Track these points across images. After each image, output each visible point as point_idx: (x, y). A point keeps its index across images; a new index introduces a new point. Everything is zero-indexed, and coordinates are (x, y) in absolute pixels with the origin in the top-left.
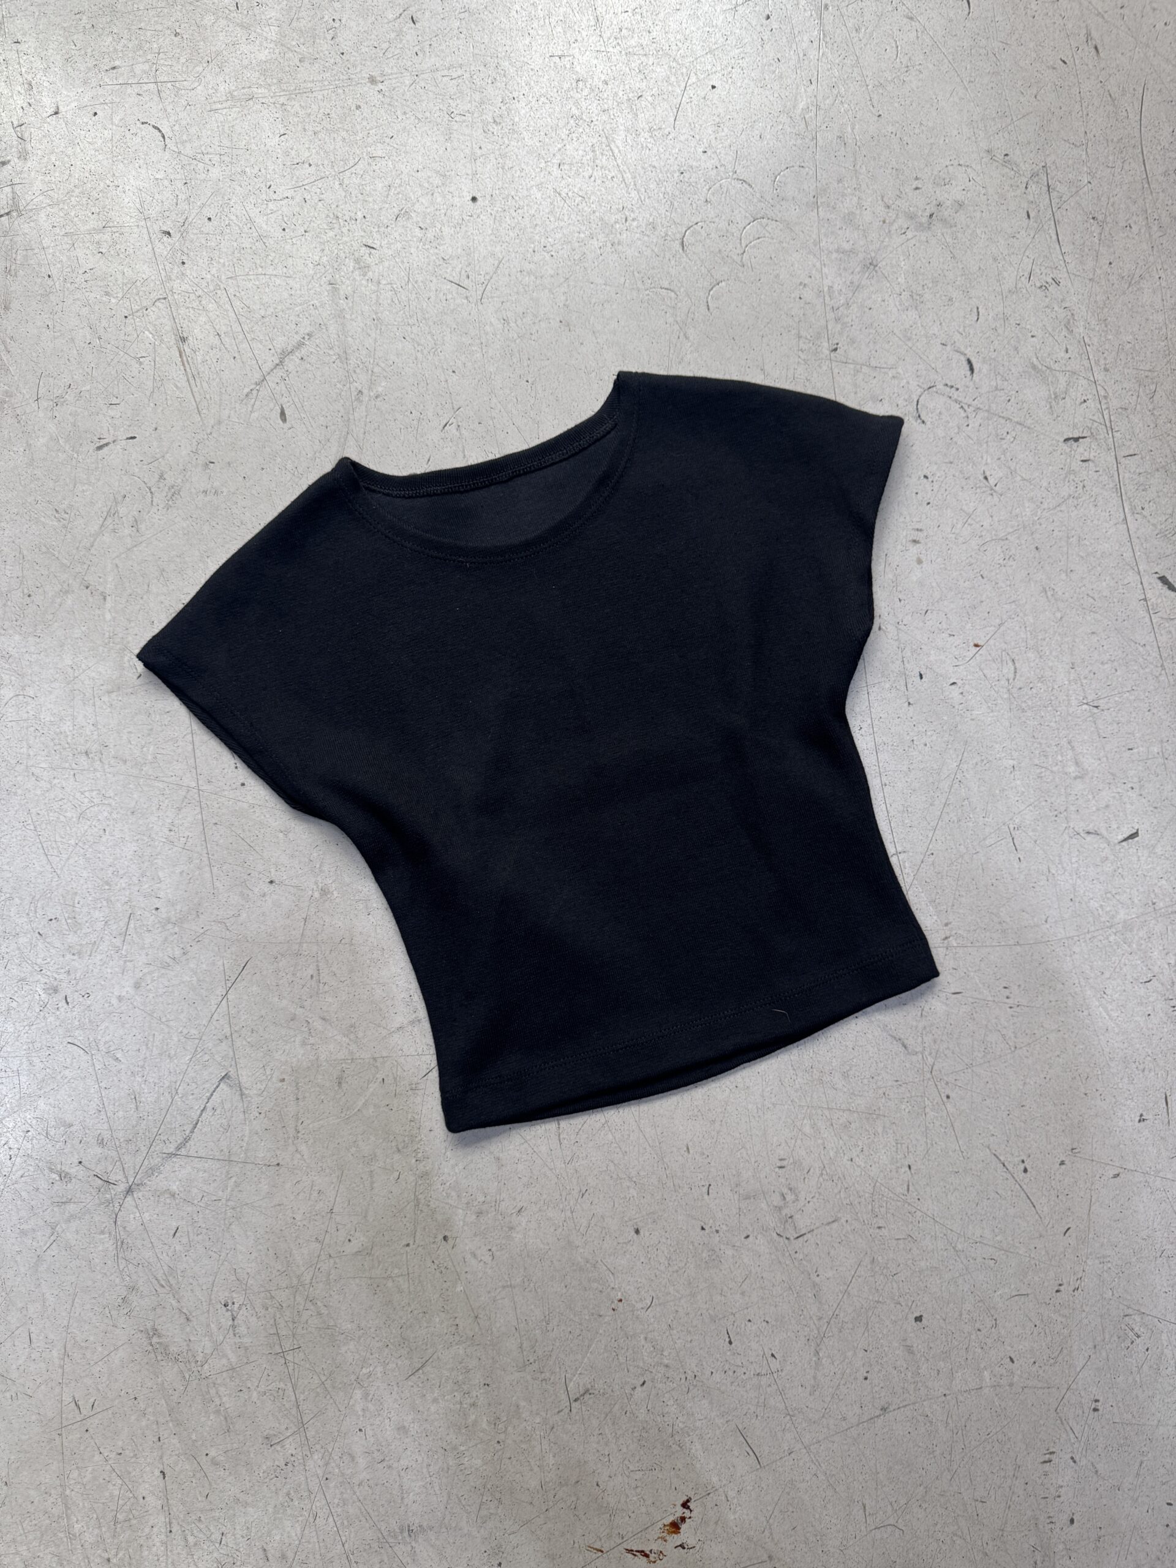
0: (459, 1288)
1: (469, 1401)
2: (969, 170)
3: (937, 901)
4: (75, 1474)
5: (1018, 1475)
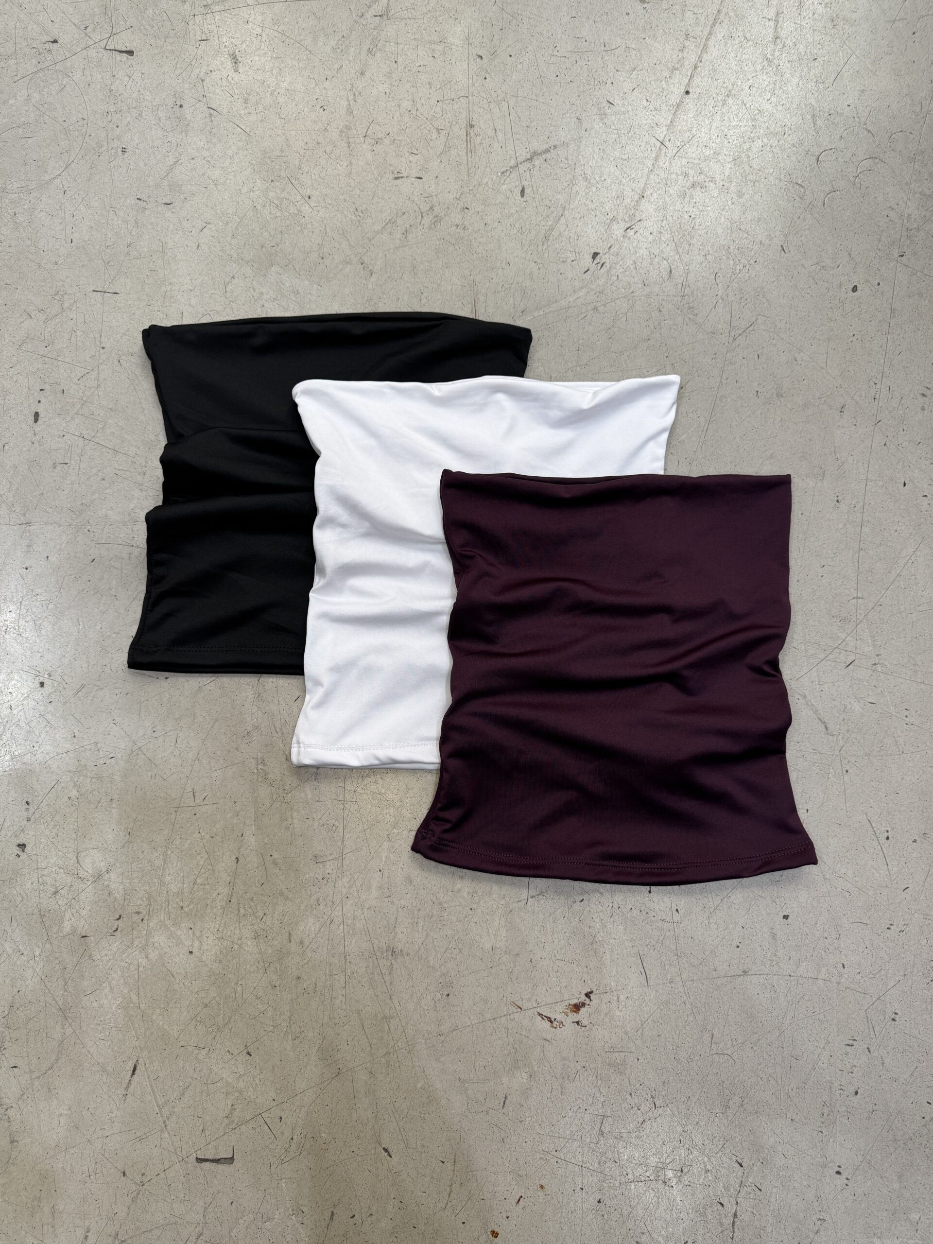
3: (876, 638)
4: (178, 842)
5: (827, 1048)
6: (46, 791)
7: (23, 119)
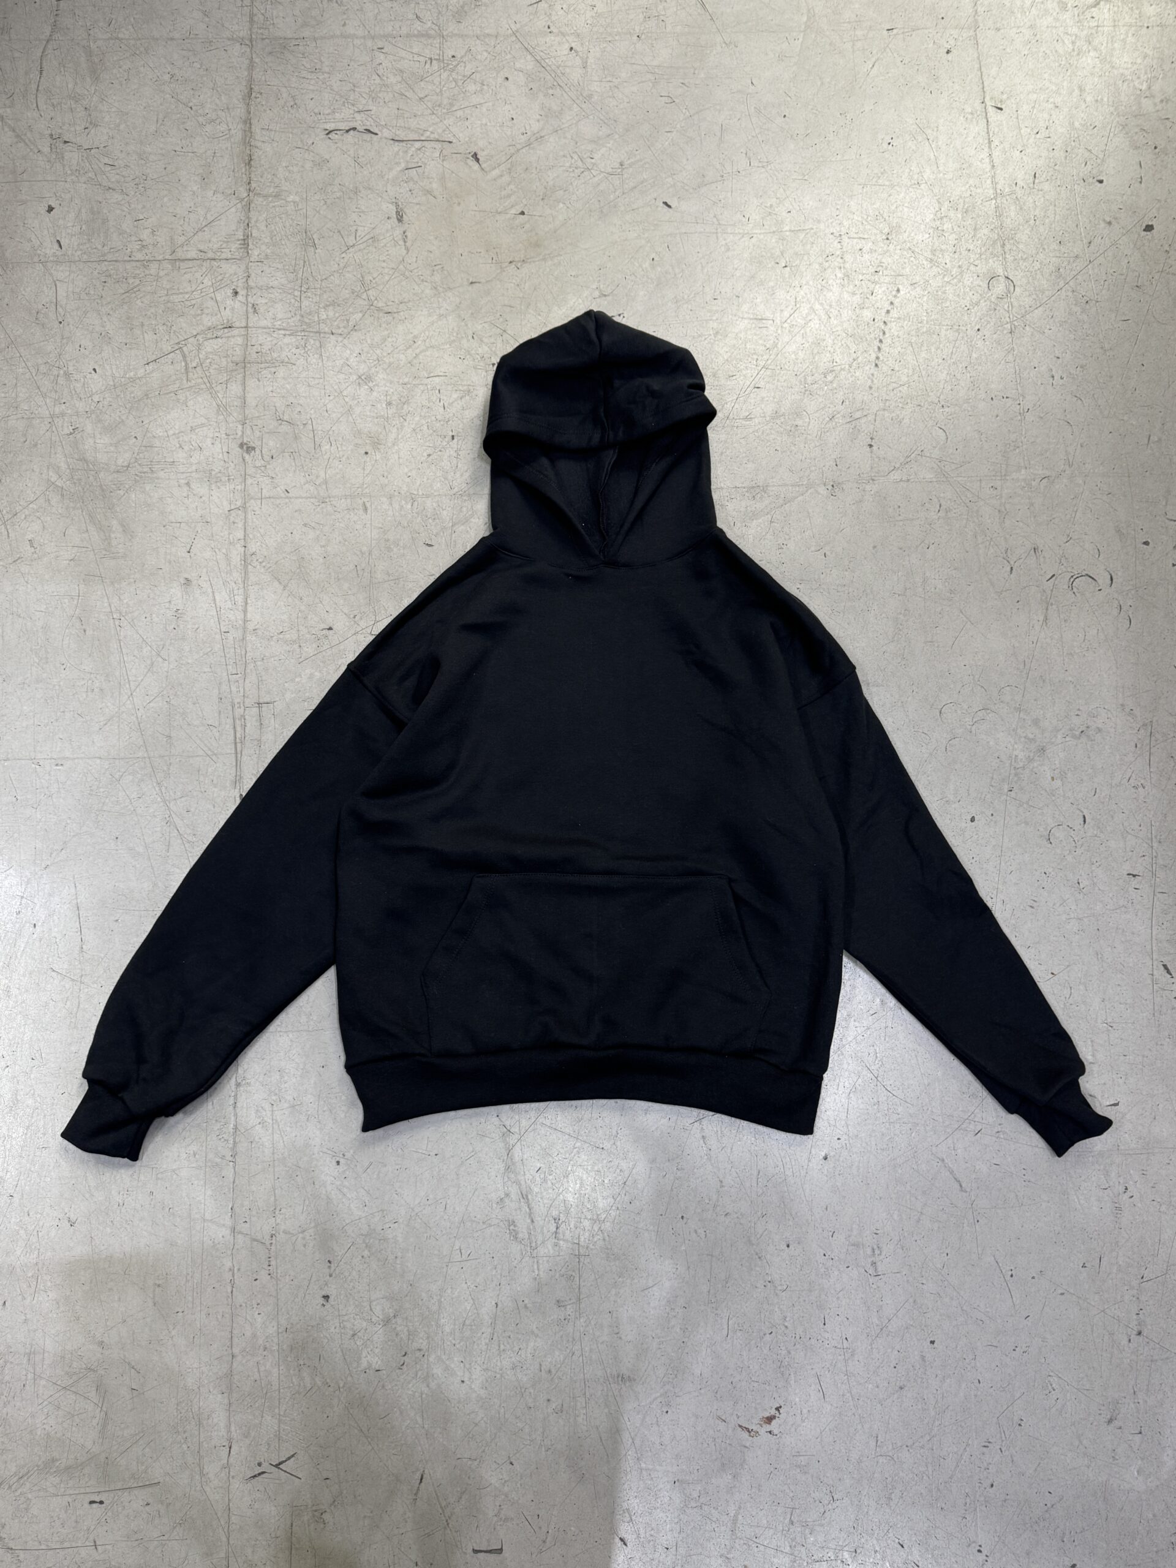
0: (683, 1248)
1: (674, 1314)
2: (1109, 713)
4: (449, 1291)
5: (968, 1449)
6: (344, 1252)
7: (307, 694)
